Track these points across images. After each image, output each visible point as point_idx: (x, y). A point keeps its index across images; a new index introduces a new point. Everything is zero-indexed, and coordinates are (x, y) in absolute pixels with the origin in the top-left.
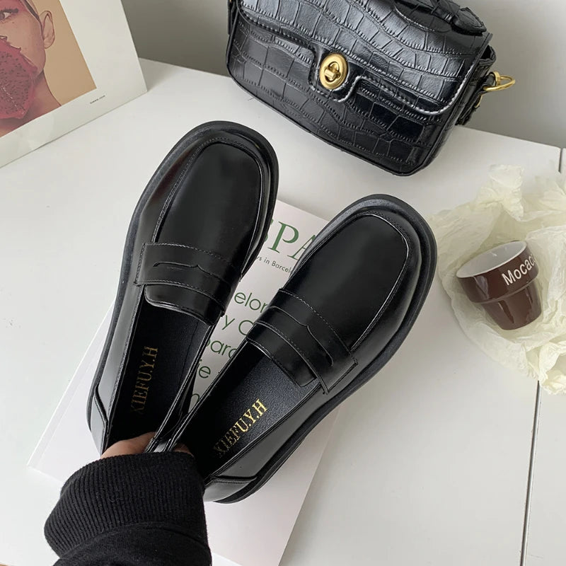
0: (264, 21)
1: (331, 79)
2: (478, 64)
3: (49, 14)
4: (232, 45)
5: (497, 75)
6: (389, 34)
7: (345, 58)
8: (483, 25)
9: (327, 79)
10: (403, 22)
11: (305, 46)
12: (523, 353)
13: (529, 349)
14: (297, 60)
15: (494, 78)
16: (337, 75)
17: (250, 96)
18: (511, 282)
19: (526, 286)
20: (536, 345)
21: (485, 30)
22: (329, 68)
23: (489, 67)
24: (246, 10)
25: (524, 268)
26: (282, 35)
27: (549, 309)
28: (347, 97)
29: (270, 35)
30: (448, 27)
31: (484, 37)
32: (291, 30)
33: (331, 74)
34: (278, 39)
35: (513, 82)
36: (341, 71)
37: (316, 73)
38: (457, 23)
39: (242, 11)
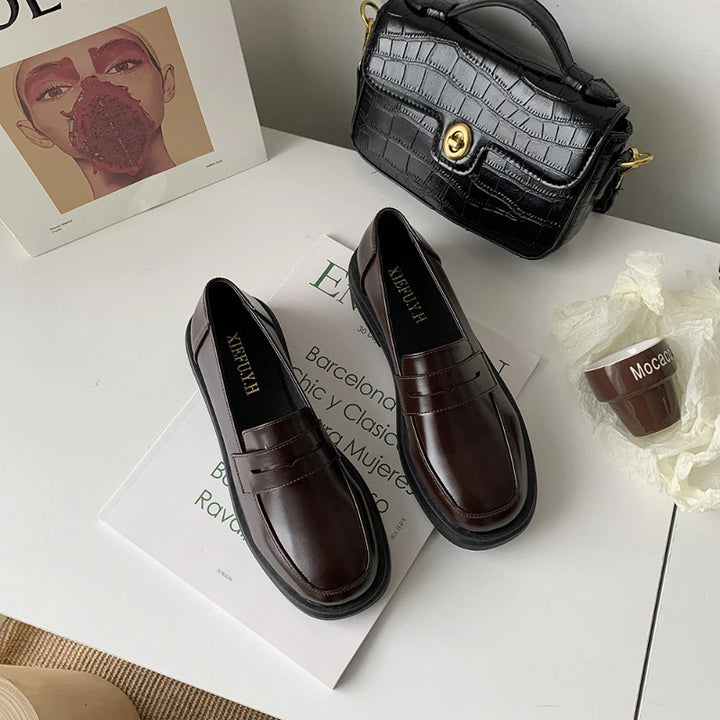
0: (388, 88)
1: (454, 150)
2: (610, 136)
3: (171, 68)
4: (357, 115)
5: (635, 151)
6: (516, 102)
7: (470, 128)
8: (617, 96)
9: (450, 148)
10: (530, 90)
11: (430, 115)
12: (653, 461)
13: (661, 457)
14: (422, 129)
15: (632, 154)
16: (461, 145)
17: (374, 170)
18: (641, 377)
19: (659, 383)
20: (670, 452)
21: (619, 101)
22: (454, 137)
23: (624, 140)
24: (371, 76)
25: (657, 363)
26: (407, 103)
27: (687, 415)
28: (471, 169)
29: (395, 102)
30: (579, 96)
31: (617, 109)
32: (416, 97)
33: (454, 144)
34: (403, 107)
35: (651, 158)
36: (466, 142)
37: (440, 143)
38: (588, 92)
39: (367, 77)
